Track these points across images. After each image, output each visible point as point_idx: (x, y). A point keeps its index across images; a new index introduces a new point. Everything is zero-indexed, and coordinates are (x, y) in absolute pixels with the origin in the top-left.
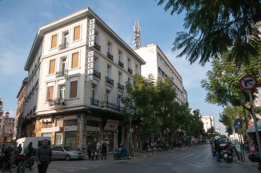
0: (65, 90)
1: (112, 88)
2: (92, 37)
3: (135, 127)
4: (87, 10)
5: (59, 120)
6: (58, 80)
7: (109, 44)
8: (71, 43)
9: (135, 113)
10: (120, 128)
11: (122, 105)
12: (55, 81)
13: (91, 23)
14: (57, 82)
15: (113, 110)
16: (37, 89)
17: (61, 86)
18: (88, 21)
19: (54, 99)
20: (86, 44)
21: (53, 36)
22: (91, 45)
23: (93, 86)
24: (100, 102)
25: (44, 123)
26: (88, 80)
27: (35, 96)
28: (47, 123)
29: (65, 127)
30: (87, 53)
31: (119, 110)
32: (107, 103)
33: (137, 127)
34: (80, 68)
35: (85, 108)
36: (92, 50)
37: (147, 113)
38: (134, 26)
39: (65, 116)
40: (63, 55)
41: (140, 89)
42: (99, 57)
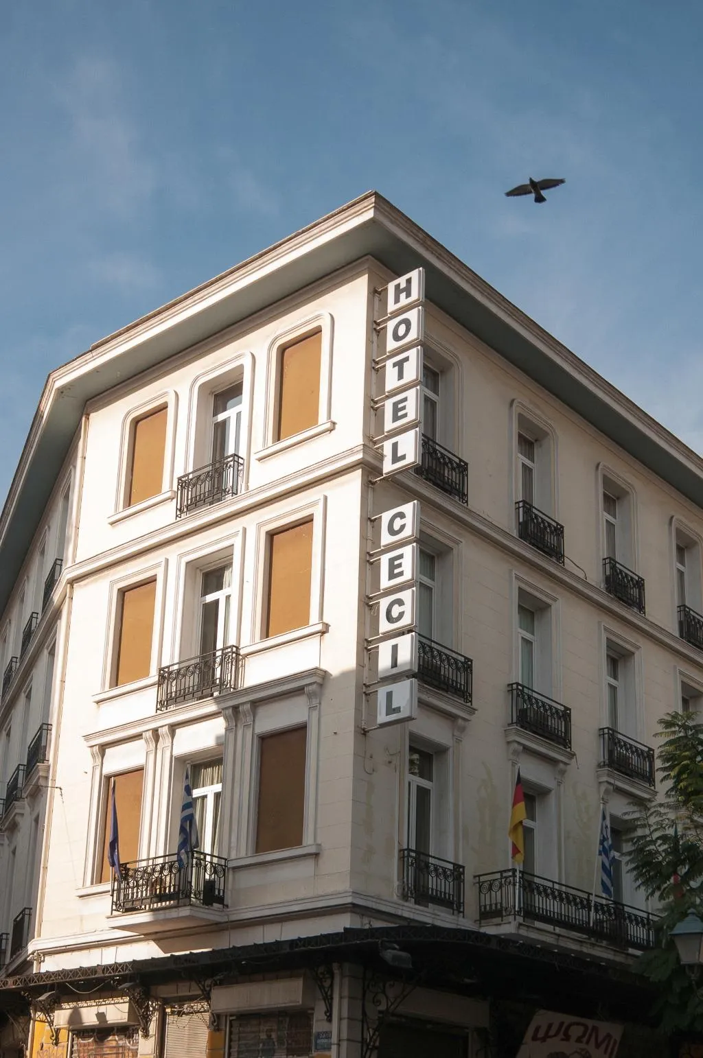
0: (217, 796)
1: (563, 772)
2: (405, 399)
4: (370, 214)
5: (180, 1014)
6: (173, 728)
7: (530, 441)
8: (260, 460)
11: (642, 901)
12: (155, 731)
13: (397, 300)
14: (165, 742)
15: (571, 942)
16: (37, 793)
17: (193, 769)
18: (376, 294)
19: (144, 864)
20: (360, 456)
21: (136, 422)
22: (396, 459)
23: (416, 756)
24: (468, 876)
25: (80, 1031)
26: (382, 718)
27: (22, 837)
28: (102, 1032)
30: (369, 523)
31: (618, 939)
32: (529, 886)
34: (323, 633)
35: (365, 924)
36: (407, 494)
39: (221, 983)
40: (203, 546)
42: (457, 543)
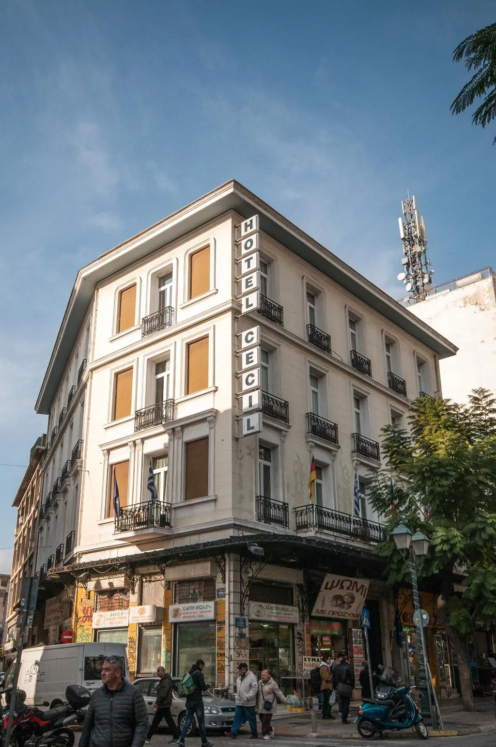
0: (166, 473)
1: (335, 456)
2: (251, 277)
3: (435, 602)
4: (232, 190)
5: (150, 581)
6: (143, 440)
7: (313, 295)
8: (182, 308)
9: (432, 548)
10: (372, 606)
11: (376, 518)
12: (134, 442)
13: (246, 230)
14: (139, 447)
15: (342, 540)
16: (77, 474)
17: (153, 460)
18: (236, 228)
19: (130, 507)
20: (230, 305)
21: (121, 292)
22: (248, 306)
23: (262, 450)
24: (290, 509)
25: (100, 592)
26: (245, 431)
27: (70, 496)
28: (111, 592)
29: (172, 608)
30: (236, 337)
31: (365, 537)
32: (320, 513)
33: (440, 602)
34: (215, 391)
35: (240, 534)
36: (254, 323)
37: (480, 543)
38: (400, 220)
39: (170, 566)
40: (155, 351)
41: (441, 453)
42: (279, 345)
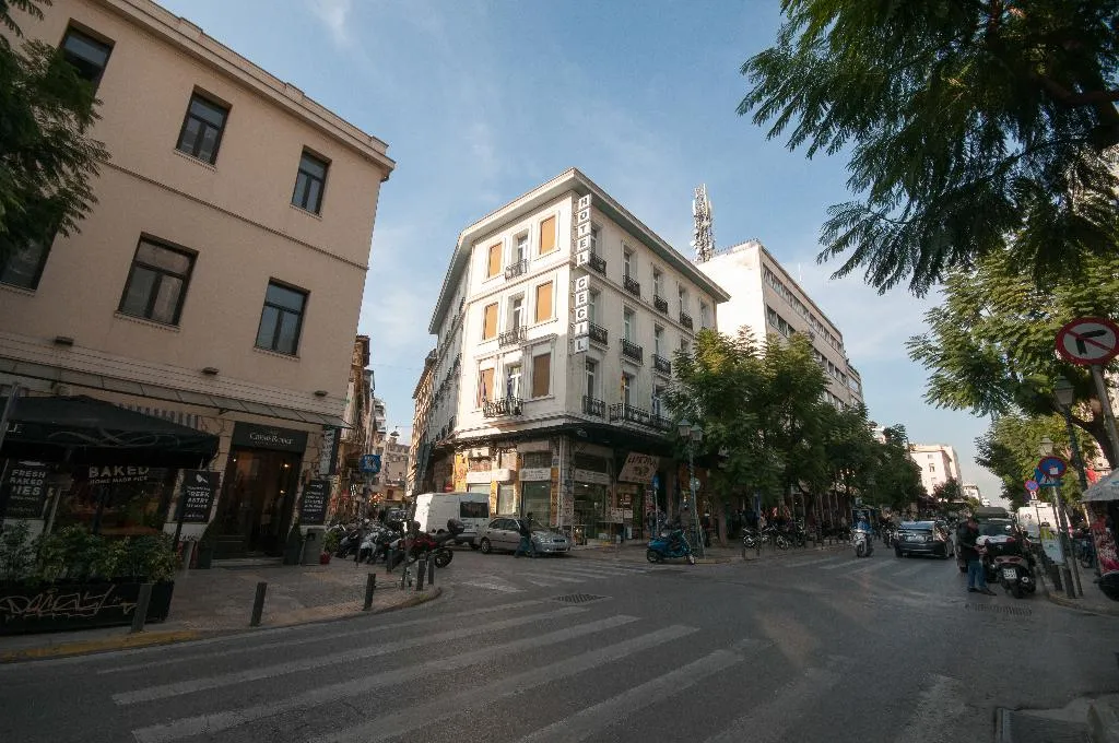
0: (519, 378)
1: (639, 370)
2: (584, 240)
3: (705, 473)
4: (572, 175)
5: (506, 453)
6: (504, 354)
7: (628, 254)
8: (534, 261)
9: (704, 437)
10: (661, 475)
11: (667, 415)
12: (498, 355)
13: (582, 205)
14: (501, 359)
15: (642, 429)
16: (457, 376)
17: (510, 368)
18: (575, 202)
19: (494, 401)
20: (568, 260)
21: (491, 249)
22: (581, 261)
23: (588, 364)
24: (606, 406)
25: (471, 458)
26: (577, 350)
27: (452, 392)
28: (480, 459)
29: (521, 471)
30: (573, 283)
31: (658, 428)
32: (628, 409)
33: (708, 473)
34: (556, 321)
35: (570, 421)
36: (586, 273)
37: (739, 433)
38: (694, 202)
39: (521, 442)
40: (514, 291)
41: (714, 370)
42: (603, 290)
